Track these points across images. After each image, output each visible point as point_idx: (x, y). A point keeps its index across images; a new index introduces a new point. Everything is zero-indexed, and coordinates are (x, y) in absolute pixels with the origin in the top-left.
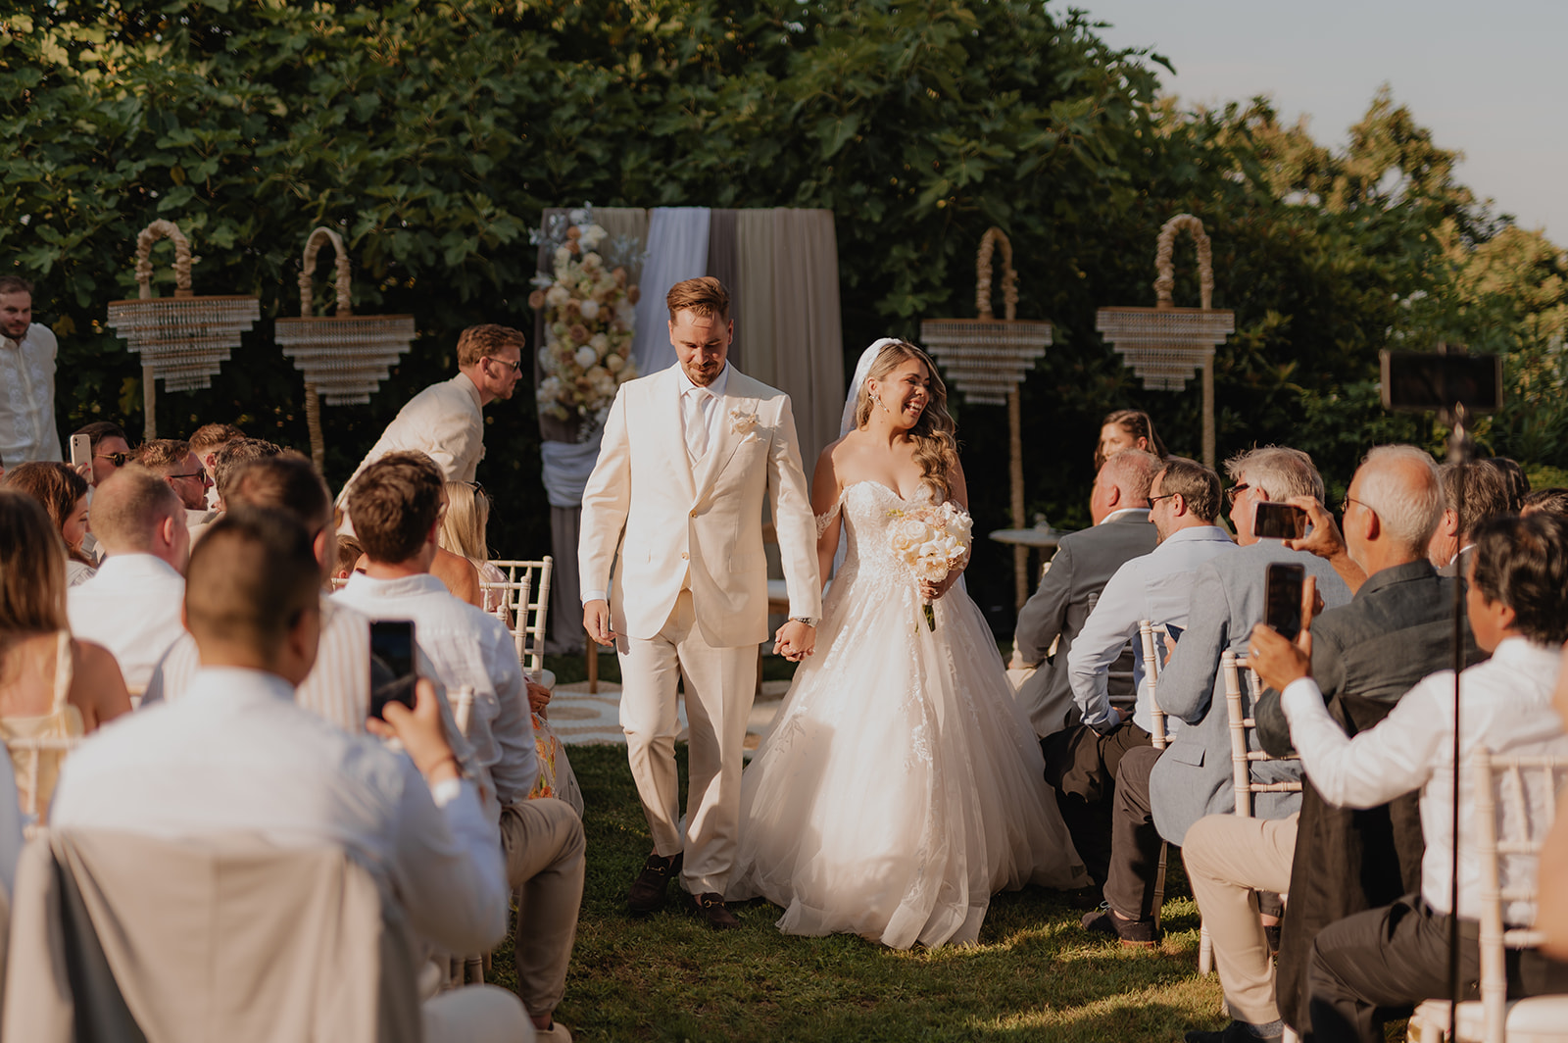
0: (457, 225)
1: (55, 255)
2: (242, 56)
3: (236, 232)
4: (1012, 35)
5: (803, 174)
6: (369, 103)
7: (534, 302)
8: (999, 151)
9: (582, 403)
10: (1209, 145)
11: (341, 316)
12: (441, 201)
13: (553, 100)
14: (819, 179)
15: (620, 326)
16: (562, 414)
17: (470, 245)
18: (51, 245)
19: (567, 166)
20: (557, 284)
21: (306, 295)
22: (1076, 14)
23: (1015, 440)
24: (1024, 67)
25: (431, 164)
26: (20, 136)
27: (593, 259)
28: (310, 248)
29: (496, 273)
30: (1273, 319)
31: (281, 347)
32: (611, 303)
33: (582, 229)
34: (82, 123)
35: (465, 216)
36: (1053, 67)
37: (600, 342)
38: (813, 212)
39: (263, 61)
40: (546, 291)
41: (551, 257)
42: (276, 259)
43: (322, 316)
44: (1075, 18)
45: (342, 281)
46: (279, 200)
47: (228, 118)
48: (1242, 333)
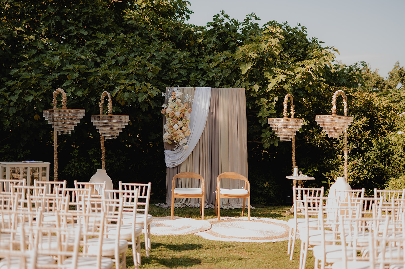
0: (142, 91)
1: (33, 98)
2: (89, 46)
3: (83, 92)
4: (296, 43)
5: (237, 79)
6: (122, 58)
7: (163, 112)
8: (290, 73)
9: (175, 139)
10: (350, 74)
11: (109, 115)
12: (138, 84)
13: (173, 59)
14: (241, 80)
15: (185, 118)
16: (170, 143)
17: (146, 96)
18: (32, 95)
19: (175, 76)
20: (169, 107)
21: (101, 109)
22: (314, 39)
23: (294, 151)
24: (299, 52)
25: (137, 75)
26: (27, 66)
27: (179, 101)
28: (102, 97)
29: (153, 104)
30: (364, 119)
31: (93, 123)
32: (183, 113)
33: (176, 92)
34: (45, 63)
35: (145, 89)
36: (307, 52)
37: (180, 123)
38: (239, 89)
39: (95, 48)
40: (166, 109)
41: (168, 100)
42: (93, 99)
43: (105, 115)
44: (314, 41)
45: (110, 106)
46: (95, 84)
47: (84, 62)
48: (356, 123)
